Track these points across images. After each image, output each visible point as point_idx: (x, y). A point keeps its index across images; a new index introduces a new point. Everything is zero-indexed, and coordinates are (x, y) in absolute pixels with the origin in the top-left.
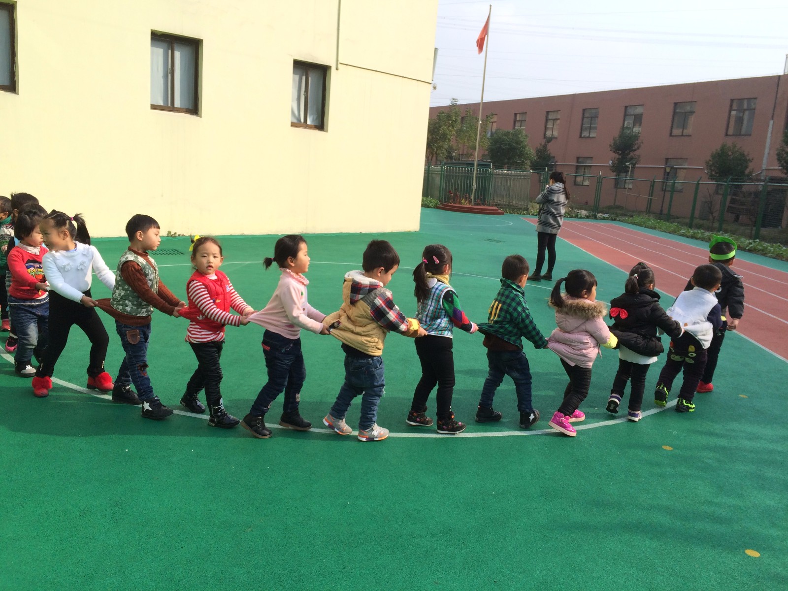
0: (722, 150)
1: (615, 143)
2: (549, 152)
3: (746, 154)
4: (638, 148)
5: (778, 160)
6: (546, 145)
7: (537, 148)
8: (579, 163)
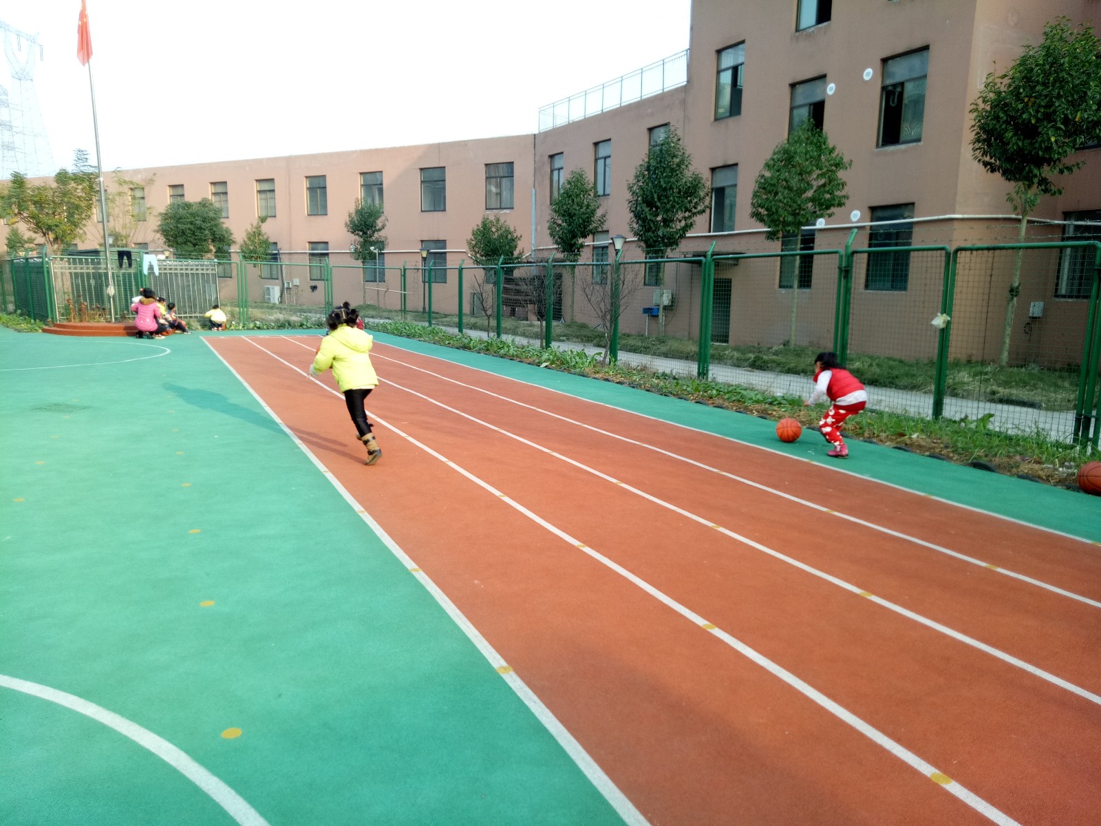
0: (484, 224)
1: (351, 221)
2: (265, 237)
3: (512, 229)
4: (384, 227)
5: (551, 235)
6: (260, 227)
7: (247, 230)
8: (312, 250)
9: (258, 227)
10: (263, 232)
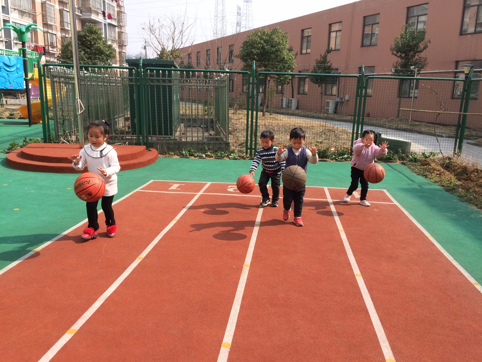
2: (329, 64)
4: (425, 48)
6: (326, 56)
7: (317, 59)
9: (325, 58)
10: (328, 61)
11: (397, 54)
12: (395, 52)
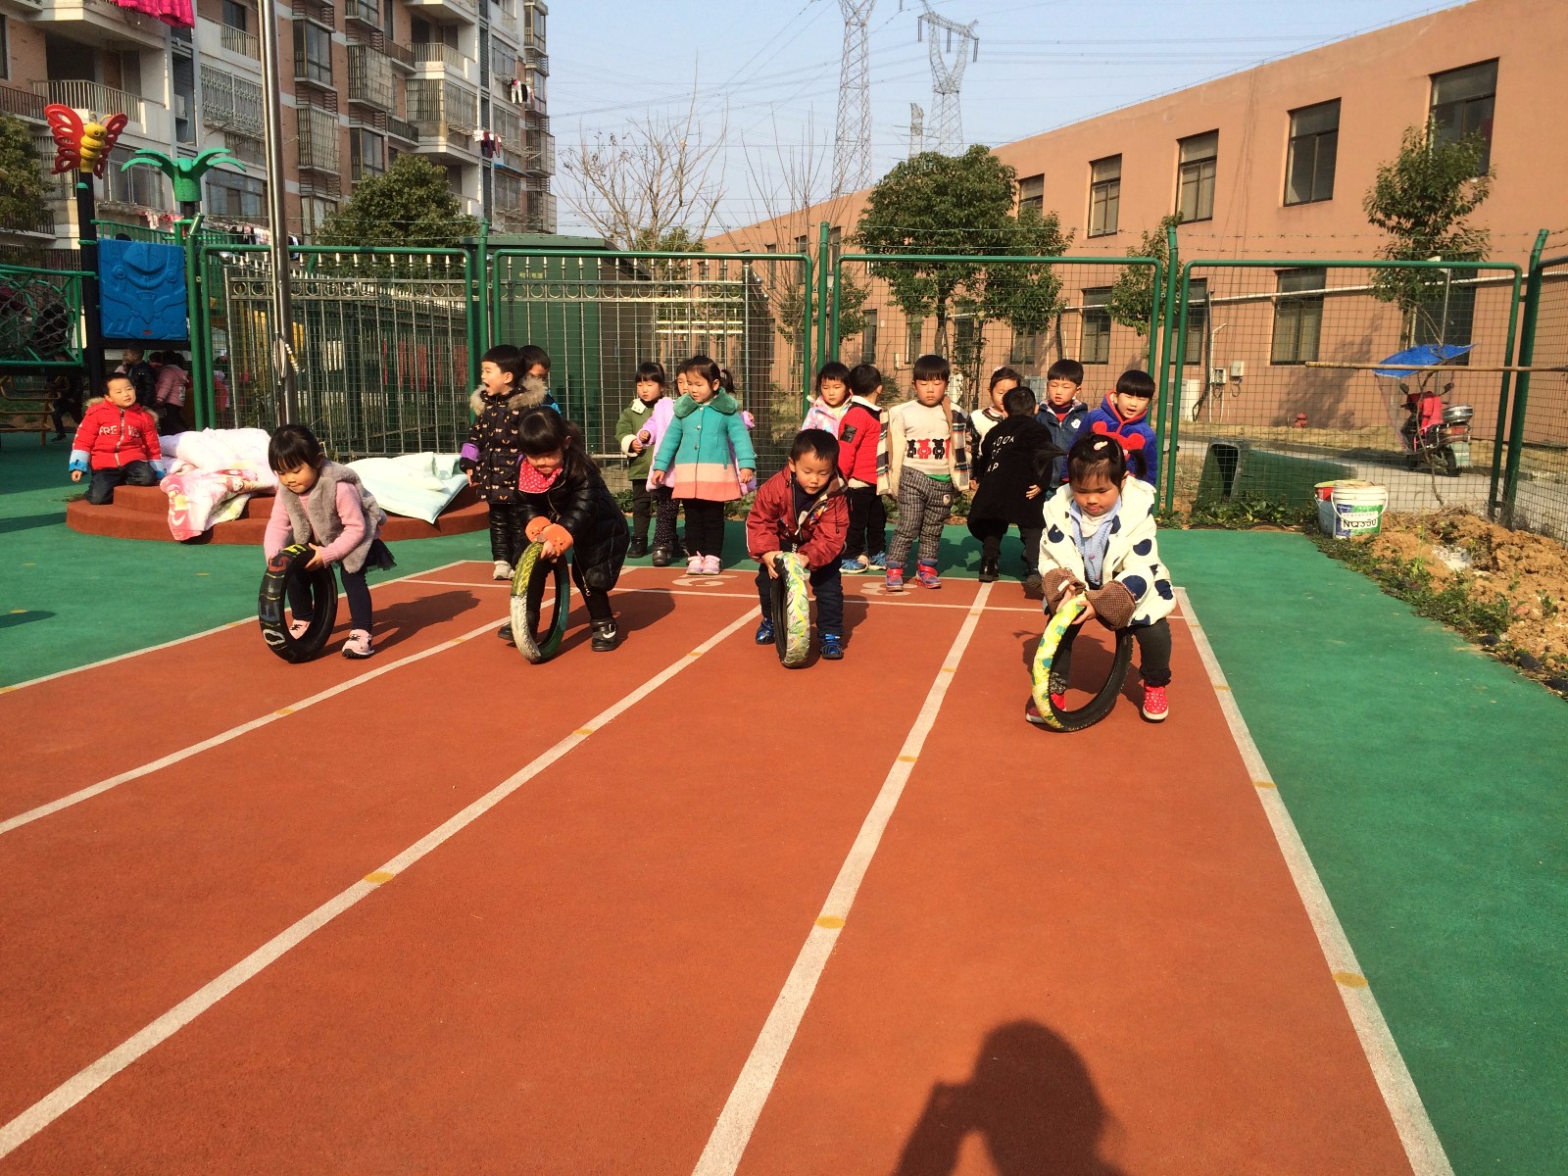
4: (1480, 201)
8: (1284, 291)
11: (1387, 222)
12: (1380, 216)
